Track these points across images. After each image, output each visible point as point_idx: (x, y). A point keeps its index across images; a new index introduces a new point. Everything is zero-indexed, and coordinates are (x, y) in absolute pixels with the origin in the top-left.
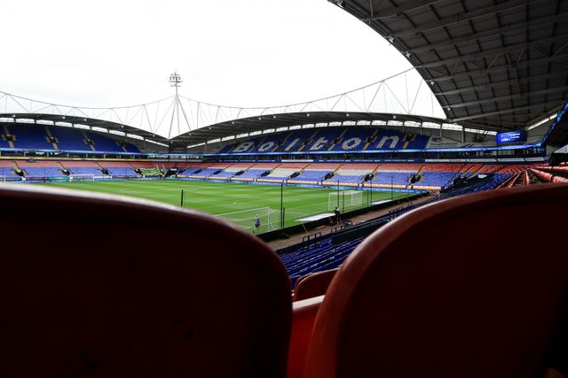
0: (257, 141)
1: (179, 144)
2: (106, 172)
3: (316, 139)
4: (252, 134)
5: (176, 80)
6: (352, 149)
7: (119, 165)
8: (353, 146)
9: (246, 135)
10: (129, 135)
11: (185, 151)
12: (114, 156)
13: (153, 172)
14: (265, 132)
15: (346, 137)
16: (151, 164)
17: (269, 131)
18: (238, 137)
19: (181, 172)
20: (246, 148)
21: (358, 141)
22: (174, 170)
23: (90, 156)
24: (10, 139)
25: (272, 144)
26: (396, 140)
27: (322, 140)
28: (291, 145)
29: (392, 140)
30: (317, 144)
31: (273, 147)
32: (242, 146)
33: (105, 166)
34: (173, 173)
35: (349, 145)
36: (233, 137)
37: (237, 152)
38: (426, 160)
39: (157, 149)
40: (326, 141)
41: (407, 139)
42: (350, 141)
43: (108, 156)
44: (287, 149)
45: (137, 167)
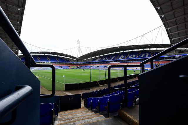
0: (102, 58)
1: (80, 59)
2: (61, 67)
3: (120, 56)
4: (100, 56)
5: (79, 42)
6: (133, 58)
7: (64, 65)
8: (133, 57)
9: (99, 56)
10: (67, 57)
11: (82, 61)
12: (63, 63)
13: (74, 67)
14: (104, 55)
15: (130, 55)
16: (73, 65)
17: (105, 55)
18: (96, 57)
19: (81, 67)
20: (99, 60)
21: (134, 56)
22: (79, 66)
23: (58, 63)
24: (39, 59)
25: (106, 58)
26: (147, 55)
27: (122, 56)
28: (112, 58)
29: (146, 55)
30: (121, 57)
31: (107, 59)
32: (97, 59)
33: (61, 65)
34: (79, 67)
35: (131, 57)
36: (95, 57)
37: (96, 61)
38: (160, 60)
39: (74, 61)
40: (123, 56)
41: (152, 54)
42: (131, 56)
43: (62, 63)
44: (111, 59)
45: (69, 66)
